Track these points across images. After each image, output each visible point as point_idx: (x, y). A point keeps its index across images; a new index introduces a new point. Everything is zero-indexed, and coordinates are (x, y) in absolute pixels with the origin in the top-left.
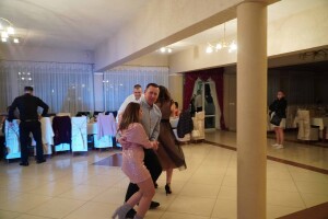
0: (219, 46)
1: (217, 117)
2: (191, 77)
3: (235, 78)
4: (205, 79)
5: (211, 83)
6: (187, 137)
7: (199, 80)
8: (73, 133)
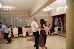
0: (61, 7)
1: (62, 28)
2: (54, 17)
3: (66, 17)
4: (58, 18)
5: (60, 19)
6: (53, 33)
7: (57, 18)
8: (23, 32)
